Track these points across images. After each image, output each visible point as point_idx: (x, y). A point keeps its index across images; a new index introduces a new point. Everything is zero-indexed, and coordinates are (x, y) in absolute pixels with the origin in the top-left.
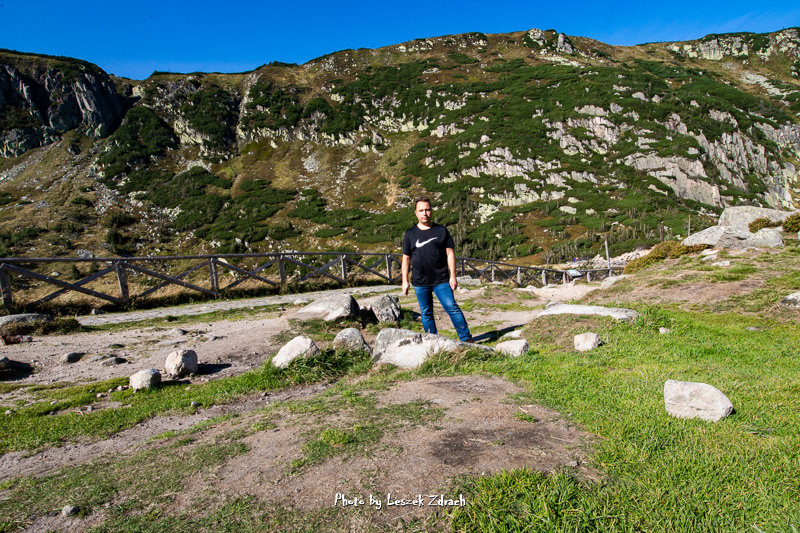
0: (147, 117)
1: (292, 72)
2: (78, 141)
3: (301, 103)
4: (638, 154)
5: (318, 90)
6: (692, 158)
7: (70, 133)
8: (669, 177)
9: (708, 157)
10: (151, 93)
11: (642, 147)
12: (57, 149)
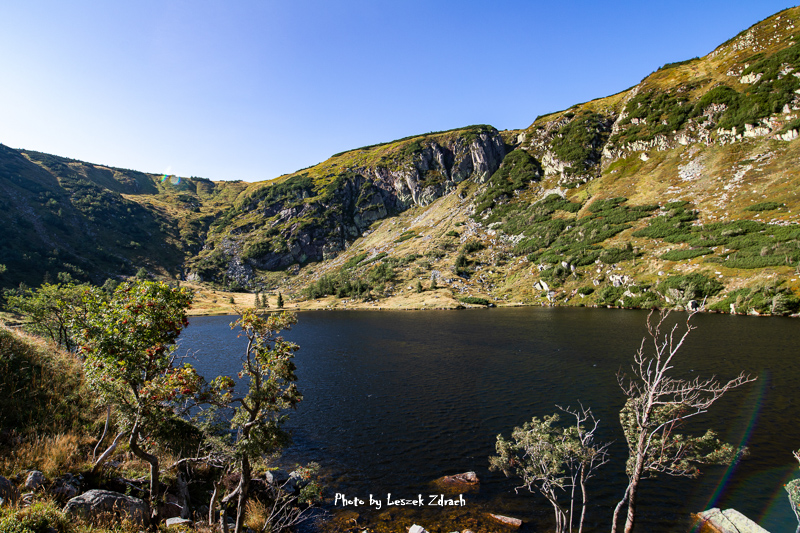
0: (519, 158)
1: (687, 68)
2: (467, 188)
3: (692, 101)
5: (721, 78)
7: (464, 183)
10: (530, 136)
12: (452, 197)
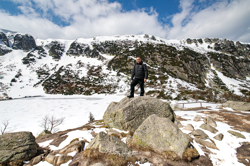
4: (167, 65)
6: (181, 67)
8: (175, 71)
9: (185, 67)
11: (168, 63)
